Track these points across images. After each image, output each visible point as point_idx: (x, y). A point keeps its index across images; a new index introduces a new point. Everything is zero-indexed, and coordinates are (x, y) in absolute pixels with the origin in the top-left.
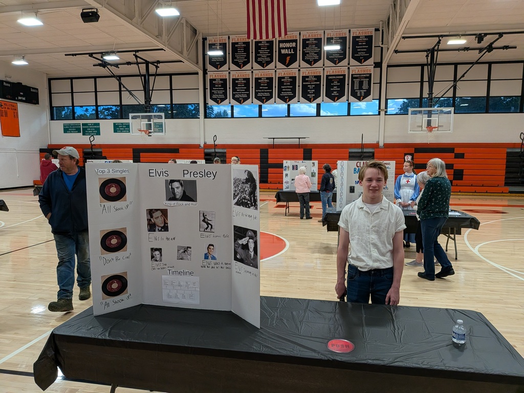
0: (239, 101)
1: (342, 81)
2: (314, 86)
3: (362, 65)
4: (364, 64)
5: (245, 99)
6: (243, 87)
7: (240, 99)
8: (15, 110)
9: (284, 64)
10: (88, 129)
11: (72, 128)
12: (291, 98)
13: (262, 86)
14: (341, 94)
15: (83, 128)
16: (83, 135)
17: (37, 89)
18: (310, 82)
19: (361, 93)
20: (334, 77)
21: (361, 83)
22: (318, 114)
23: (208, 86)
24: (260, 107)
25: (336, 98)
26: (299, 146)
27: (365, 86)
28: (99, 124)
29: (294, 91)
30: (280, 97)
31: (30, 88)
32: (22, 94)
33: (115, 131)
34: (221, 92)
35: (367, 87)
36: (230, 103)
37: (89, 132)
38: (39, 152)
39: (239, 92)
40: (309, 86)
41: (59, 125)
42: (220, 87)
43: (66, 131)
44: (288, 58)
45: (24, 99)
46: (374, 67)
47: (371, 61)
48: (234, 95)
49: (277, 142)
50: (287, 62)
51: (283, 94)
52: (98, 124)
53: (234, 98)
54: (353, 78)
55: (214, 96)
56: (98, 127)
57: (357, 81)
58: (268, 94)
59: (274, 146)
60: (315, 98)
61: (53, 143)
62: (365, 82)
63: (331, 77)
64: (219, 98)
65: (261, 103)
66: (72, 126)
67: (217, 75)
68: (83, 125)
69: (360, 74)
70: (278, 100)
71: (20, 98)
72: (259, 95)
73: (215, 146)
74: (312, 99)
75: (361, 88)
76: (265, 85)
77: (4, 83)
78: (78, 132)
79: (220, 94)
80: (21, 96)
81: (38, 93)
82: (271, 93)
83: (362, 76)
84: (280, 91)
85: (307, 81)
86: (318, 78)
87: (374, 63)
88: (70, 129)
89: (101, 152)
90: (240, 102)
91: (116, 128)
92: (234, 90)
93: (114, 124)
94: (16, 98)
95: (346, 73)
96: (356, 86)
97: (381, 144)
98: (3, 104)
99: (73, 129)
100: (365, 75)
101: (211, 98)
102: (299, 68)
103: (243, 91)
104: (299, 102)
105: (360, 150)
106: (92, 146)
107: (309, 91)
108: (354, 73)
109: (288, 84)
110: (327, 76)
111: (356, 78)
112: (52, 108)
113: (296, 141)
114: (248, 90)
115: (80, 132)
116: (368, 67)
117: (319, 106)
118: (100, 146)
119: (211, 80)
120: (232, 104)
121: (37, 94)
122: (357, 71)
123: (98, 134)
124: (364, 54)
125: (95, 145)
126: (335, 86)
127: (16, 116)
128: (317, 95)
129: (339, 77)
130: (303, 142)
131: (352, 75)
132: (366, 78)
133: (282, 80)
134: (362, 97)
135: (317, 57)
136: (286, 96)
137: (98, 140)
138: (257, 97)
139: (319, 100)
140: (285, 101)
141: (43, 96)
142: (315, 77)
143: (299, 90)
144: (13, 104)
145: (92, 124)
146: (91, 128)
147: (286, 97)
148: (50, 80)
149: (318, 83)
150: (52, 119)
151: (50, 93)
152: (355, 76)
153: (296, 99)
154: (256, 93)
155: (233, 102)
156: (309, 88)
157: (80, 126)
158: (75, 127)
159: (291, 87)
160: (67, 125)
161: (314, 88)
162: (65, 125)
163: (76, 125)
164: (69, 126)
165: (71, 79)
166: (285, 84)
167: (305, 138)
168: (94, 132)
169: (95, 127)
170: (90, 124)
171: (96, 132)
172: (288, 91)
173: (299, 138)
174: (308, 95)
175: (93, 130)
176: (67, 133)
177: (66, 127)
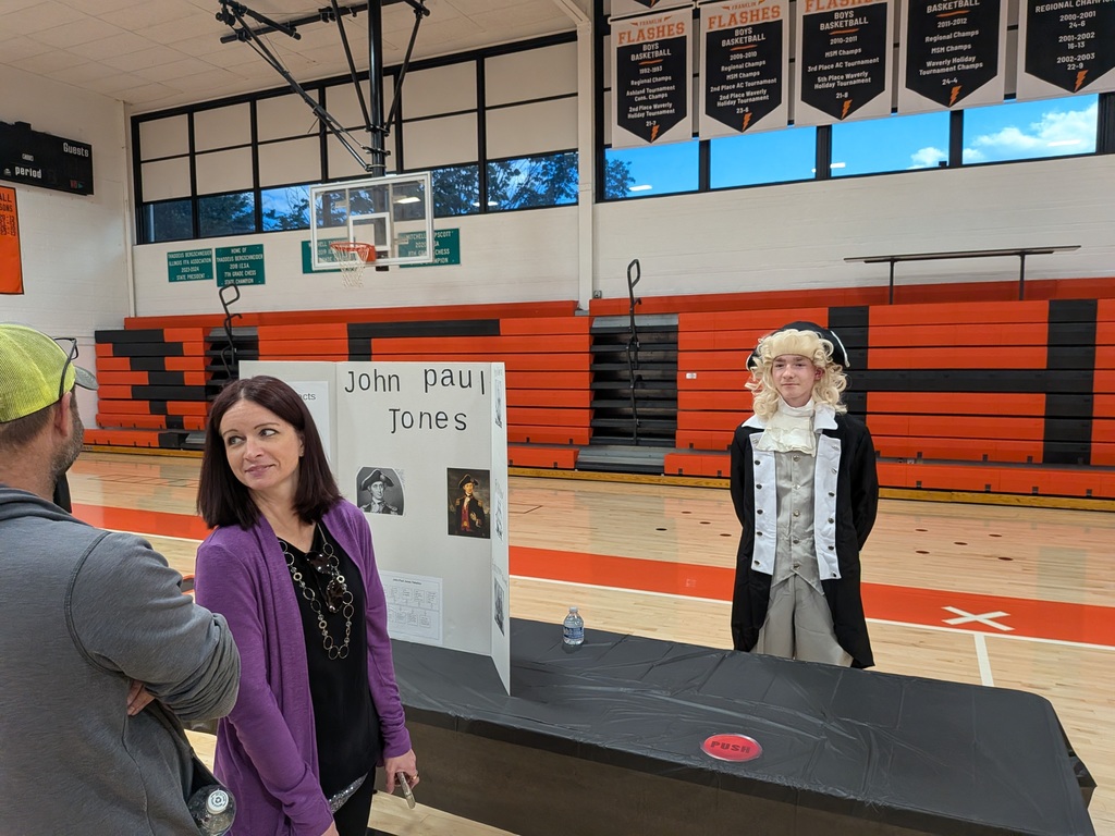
0: (734, 119)
2: (1091, 14)
5: (759, 111)
6: (752, 60)
7: (740, 111)
8: (7, 208)
10: (233, 266)
11: (190, 266)
12: (971, 82)
13: (838, 47)
15: (217, 263)
16: (220, 285)
17: (88, 147)
18: (1074, 1)
23: (612, 79)
24: (824, 134)
26: (1021, 290)
28: (261, 246)
29: (985, 50)
30: (916, 83)
31: (59, 141)
32: (27, 157)
33: (307, 268)
34: (662, 92)
36: (695, 135)
37: (236, 274)
38: (93, 341)
39: (734, 82)
40: (1064, 18)
41: (157, 255)
42: (658, 74)
43: (175, 274)
45: (37, 174)
48: (712, 99)
49: (908, 274)
51: (932, 68)
52: (258, 249)
53: (713, 111)
55: (635, 113)
56: (258, 257)
58: (864, 78)
59: (893, 294)
60: (1095, 70)
61: (145, 312)
64: (651, 118)
65: (825, 119)
66: (190, 259)
67: (646, 28)
68: (222, 252)
70: (908, 97)
71: (19, 171)
72: (822, 84)
73: (635, 305)
74: (1081, 76)
76: (850, 40)
78: (206, 278)
79: (659, 101)
80: (26, 164)
81: (90, 158)
82: (877, 73)
84: (918, 58)
88: (184, 270)
89: (254, 339)
90: (738, 124)
92: (714, 77)
93: (304, 245)
94: (7, 171)
99: (193, 269)
101: (624, 122)
103: (751, 79)
104: (1010, 96)
106: (230, 320)
107: (1062, 39)
109: (958, 22)
112: (141, 206)
113: (1005, 269)
114: (773, 69)
115: (212, 278)
117: (1110, 104)
119: (624, 53)
120: (703, 137)
121: (87, 163)
123: (259, 279)
125: (240, 315)
127: (11, 229)
128: (1108, 55)
130: (1040, 267)
133: (929, 10)
136: (950, 75)
137: (251, 300)
138: (811, 97)
140: (942, 96)
141: (112, 170)
143: (1012, 45)
145: (241, 247)
146: (238, 262)
147: (946, 82)
148: (136, 121)
150: (142, 238)
151: (137, 163)
153: (995, 85)
154: (809, 79)
155: (711, 127)
156: (1065, 29)
157: (210, 257)
158: (197, 261)
159: (972, 34)
160: (177, 256)
161: (1091, 25)
162: (172, 256)
163: (201, 254)
164: (182, 259)
165: (190, 110)
166: (941, 25)
167: (1049, 251)
168: (249, 273)
169: (251, 257)
170: (238, 251)
171: (254, 273)
172: (959, 54)
173: (1022, 253)
174: (1061, 60)
175: (244, 270)
176: (176, 280)
177: (176, 263)
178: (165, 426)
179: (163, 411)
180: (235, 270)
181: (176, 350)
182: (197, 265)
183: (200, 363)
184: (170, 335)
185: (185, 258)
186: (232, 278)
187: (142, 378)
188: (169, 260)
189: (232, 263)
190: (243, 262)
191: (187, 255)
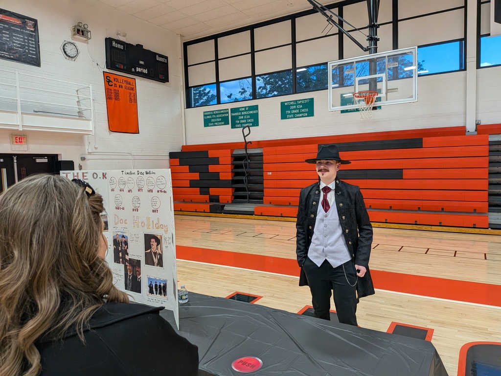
8: (132, 89)
10: (240, 118)
11: (216, 118)
15: (231, 116)
16: (232, 128)
17: (166, 58)
28: (257, 106)
31: (155, 54)
32: (142, 62)
33: (284, 116)
37: (242, 121)
38: (168, 158)
41: (197, 114)
43: (207, 123)
45: (145, 71)
52: (256, 108)
56: (255, 112)
61: (189, 144)
66: (216, 114)
68: (233, 110)
71: (139, 70)
77: (114, 43)
78: (225, 124)
80: (141, 66)
81: (167, 64)
88: (213, 120)
89: (261, 155)
91: (286, 112)
93: (282, 104)
94: (133, 70)
98: (112, 79)
99: (218, 120)
106: (247, 145)
112: (188, 88)
115: (228, 124)
118: (259, 144)
121: (166, 66)
123: (256, 123)
125: (250, 142)
127: (133, 100)
137: (257, 134)
141: (176, 70)
144: (129, 80)
145: (245, 107)
146: (243, 115)
148: (186, 45)
150: (189, 105)
151: (186, 66)
157: (228, 113)
158: (220, 116)
160: (209, 113)
162: (206, 114)
163: (222, 112)
164: (212, 115)
165: (215, 37)
168: (250, 121)
169: (251, 112)
170: (243, 109)
171: (252, 120)
175: (247, 119)
176: (208, 126)
177: (208, 117)
178: (208, 201)
179: (208, 193)
180: (242, 119)
181: (216, 161)
182: (220, 118)
183: (229, 168)
184: (212, 154)
185: (213, 114)
186: (240, 123)
187: (196, 176)
188: (204, 116)
189: (240, 116)
190: (246, 115)
191: (214, 113)
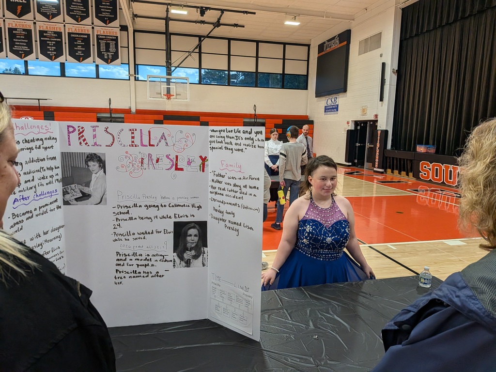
1: (86, 40)
2: (54, 43)
3: (108, 26)
4: (109, 25)
9: (15, 13)
12: (27, 54)
14: (86, 55)
18: (50, 38)
19: (108, 55)
20: (77, 36)
21: (107, 46)
22: (63, 74)
25: (81, 58)
26: (38, 108)
27: (112, 49)
29: (30, 45)
30: (12, 51)
35: (114, 50)
40: (48, 42)
44: (19, 8)
46: (120, 30)
47: (116, 23)
50: (19, 11)
51: (16, 48)
54: (98, 39)
57: (103, 43)
60: (57, 57)
62: (112, 44)
63: (73, 36)
69: (106, 36)
70: (10, 54)
74: (53, 57)
75: (107, 50)
83: (108, 37)
84: (12, 44)
85: (46, 37)
86: (59, 35)
87: (120, 26)
95: (91, 33)
96: (103, 48)
97: (133, 110)
100: (111, 38)
102: (35, 21)
104: (37, 58)
105: (108, 115)
107: (48, 47)
108: (99, 34)
109: (22, 37)
110: (69, 34)
111: (102, 39)
113: (35, 103)
116: (113, 29)
117: (62, 65)
122: (102, 32)
124: (108, 15)
126: (79, 45)
128: (59, 53)
129: (83, 36)
130: (43, 103)
131: (97, 35)
132: (112, 40)
133: (14, 32)
134: (109, 60)
135: (55, 11)
136: (21, 50)
139: (62, 59)
140: (20, 56)
142: (55, 33)
143: (36, 45)
147: (20, 52)
149: (59, 40)
152: (101, 37)
153: (33, 55)
156: (48, 45)
159: (26, 41)
161: (54, 45)
166: (17, 37)
167: (46, 99)
172: (23, 46)
173: (39, 100)
174: (48, 52)
